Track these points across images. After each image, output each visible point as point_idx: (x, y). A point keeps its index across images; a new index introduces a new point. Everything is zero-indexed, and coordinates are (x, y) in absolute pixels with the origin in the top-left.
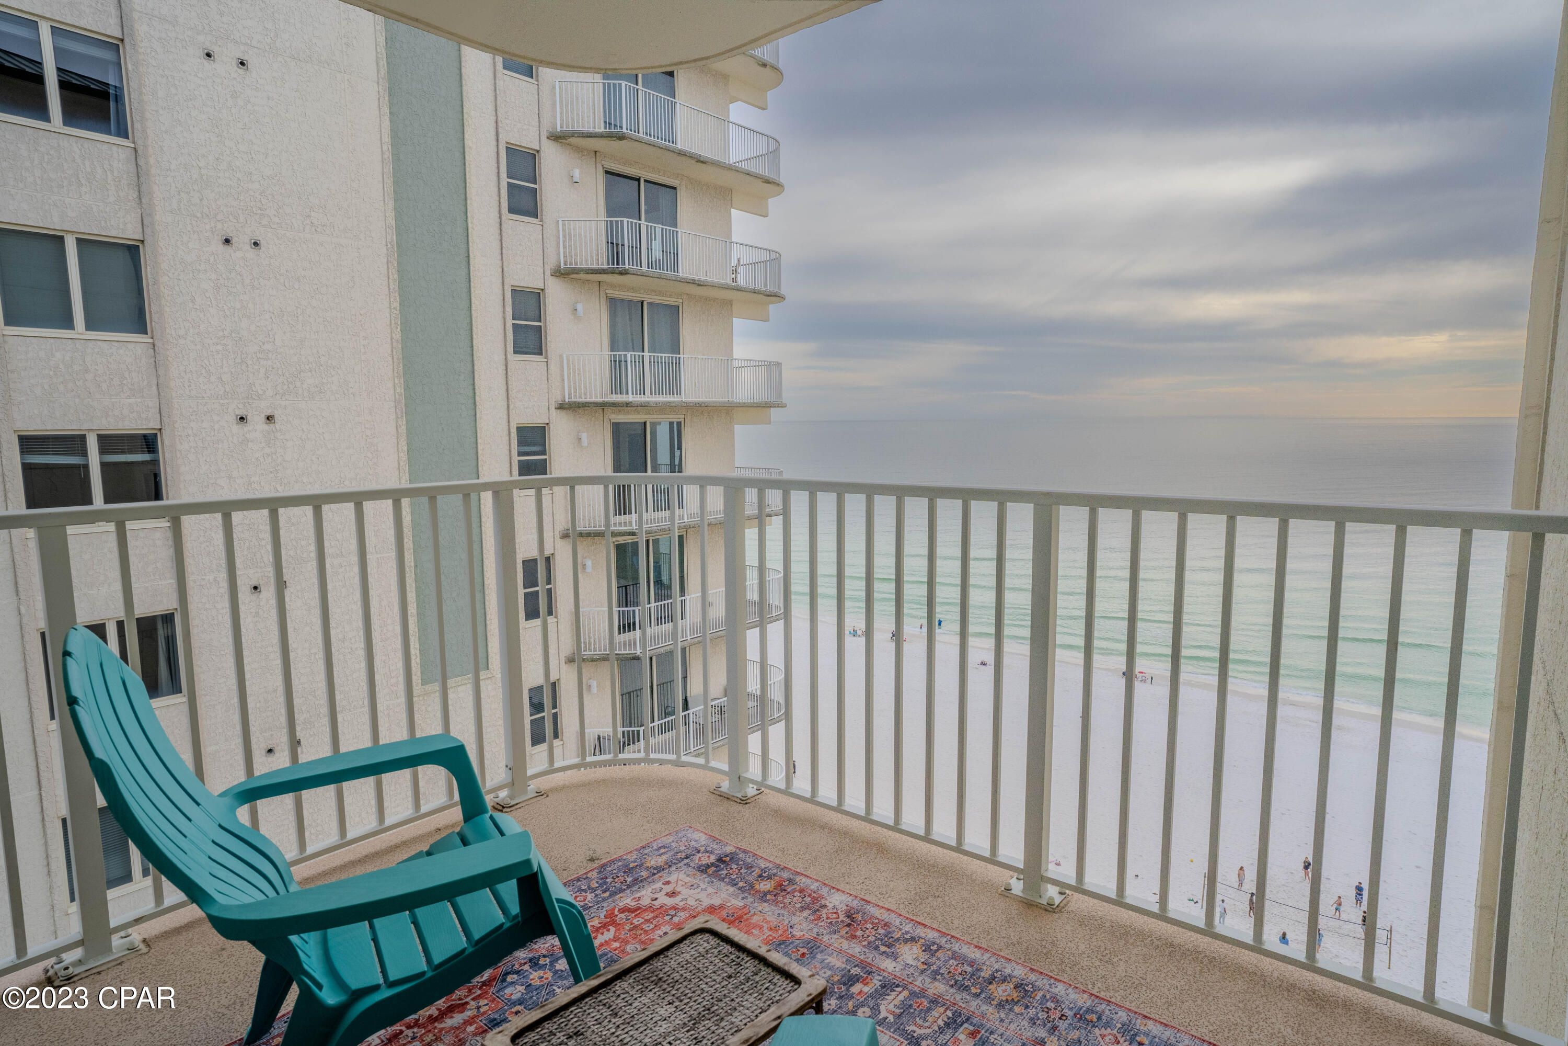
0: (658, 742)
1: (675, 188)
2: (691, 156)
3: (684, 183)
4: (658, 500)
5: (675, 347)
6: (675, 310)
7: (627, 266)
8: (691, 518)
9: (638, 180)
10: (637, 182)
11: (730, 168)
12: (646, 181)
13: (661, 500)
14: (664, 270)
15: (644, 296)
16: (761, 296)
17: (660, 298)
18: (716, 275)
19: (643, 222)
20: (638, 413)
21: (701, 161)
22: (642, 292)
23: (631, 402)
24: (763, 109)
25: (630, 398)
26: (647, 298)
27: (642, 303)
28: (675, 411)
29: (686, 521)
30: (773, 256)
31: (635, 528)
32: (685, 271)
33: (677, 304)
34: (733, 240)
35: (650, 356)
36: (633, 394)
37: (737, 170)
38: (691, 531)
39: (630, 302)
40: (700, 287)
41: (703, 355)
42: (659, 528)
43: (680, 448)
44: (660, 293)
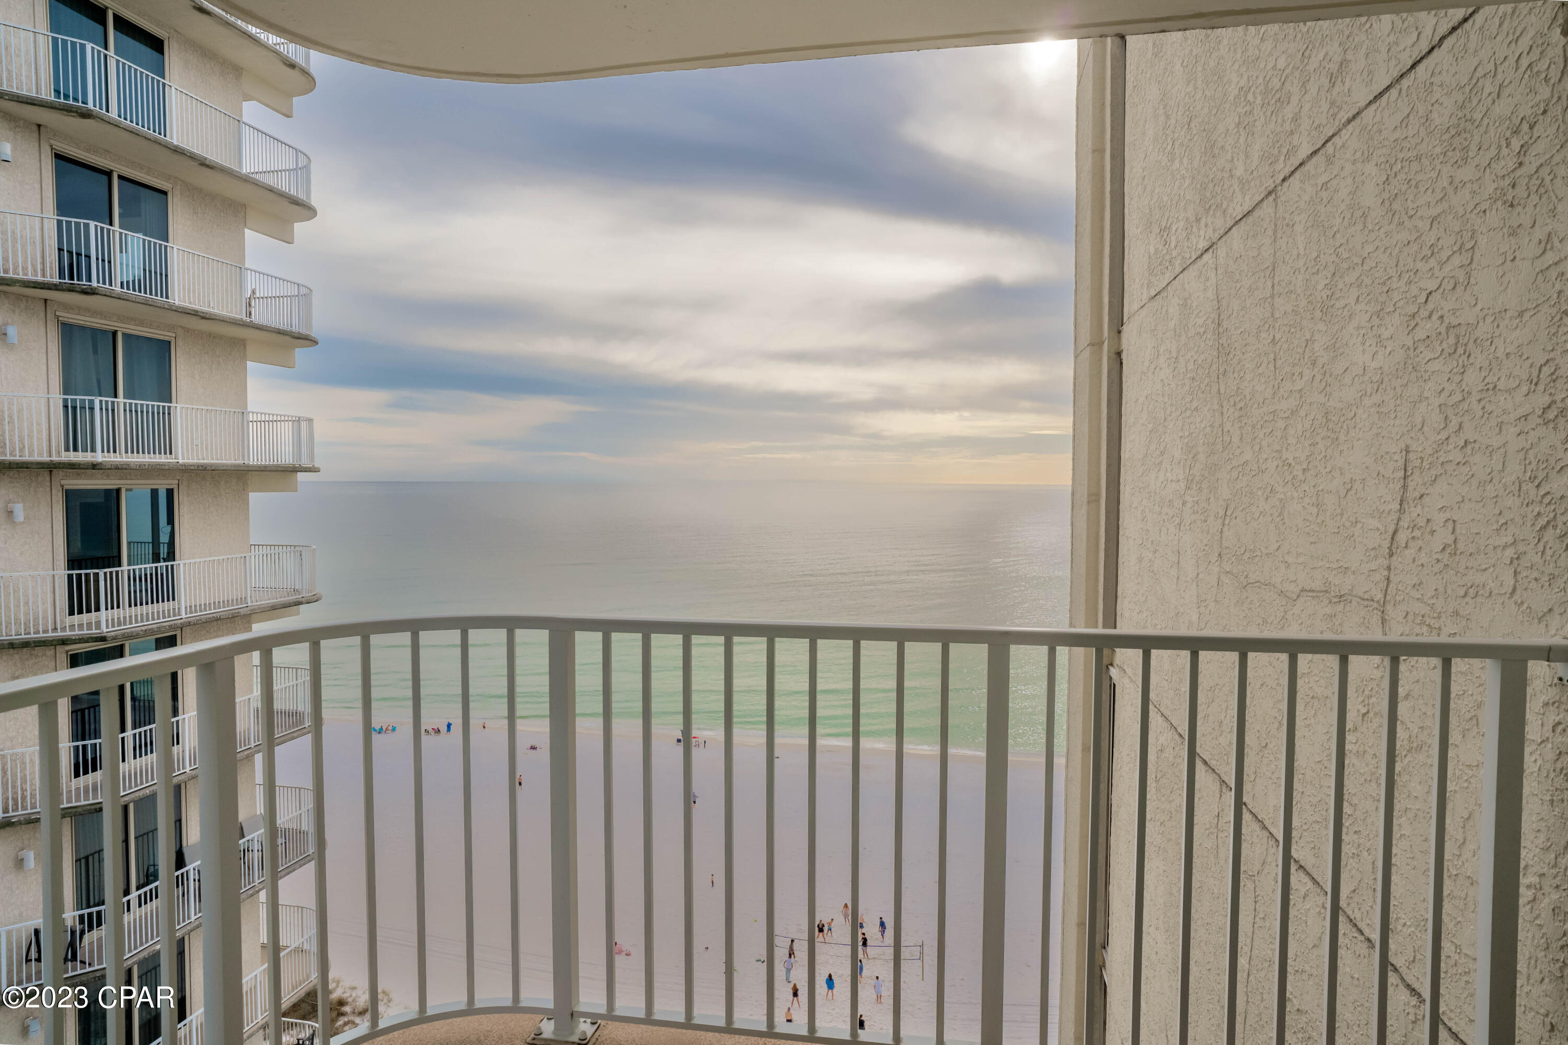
0: (135, 920)
1: (165, 193)
2: (192, 157)
3: (178, 187)
4: (135, 592)
5: (165, 393)
6: (163, 349)
7: (94, 284)
8: (191, 612)
9: (109, 174)
10: (105, 178)
11: (246, 180)
12: (120, 177)
13: (141, 591)
14: (151, 294)
15: (116, 324)
16: (287, 338)
17: (142, 329)
18: (227, 307)
19: (116, 227)
20: (108, 476)
21: (204, 164)
22: (115, 318)
23: (101, 464)
24: (288, 116)
25: (99, 457)
26: (122, 328)
27: (114, 334)
28: (164, 476)
29: (184, 616)
30: (303, 291)
31: (105, 630)
32: (178, 298)
33: (167, 338)
34: (246, 266)
35: (125, 404)
36: (103, 451)
37: (256, 184)
38: (187, 630)
39: (95, 333)
40: (204, 320)
41: (206, 405)
42: (143, 628)
43: (171, 521)
44: (142, 323)
